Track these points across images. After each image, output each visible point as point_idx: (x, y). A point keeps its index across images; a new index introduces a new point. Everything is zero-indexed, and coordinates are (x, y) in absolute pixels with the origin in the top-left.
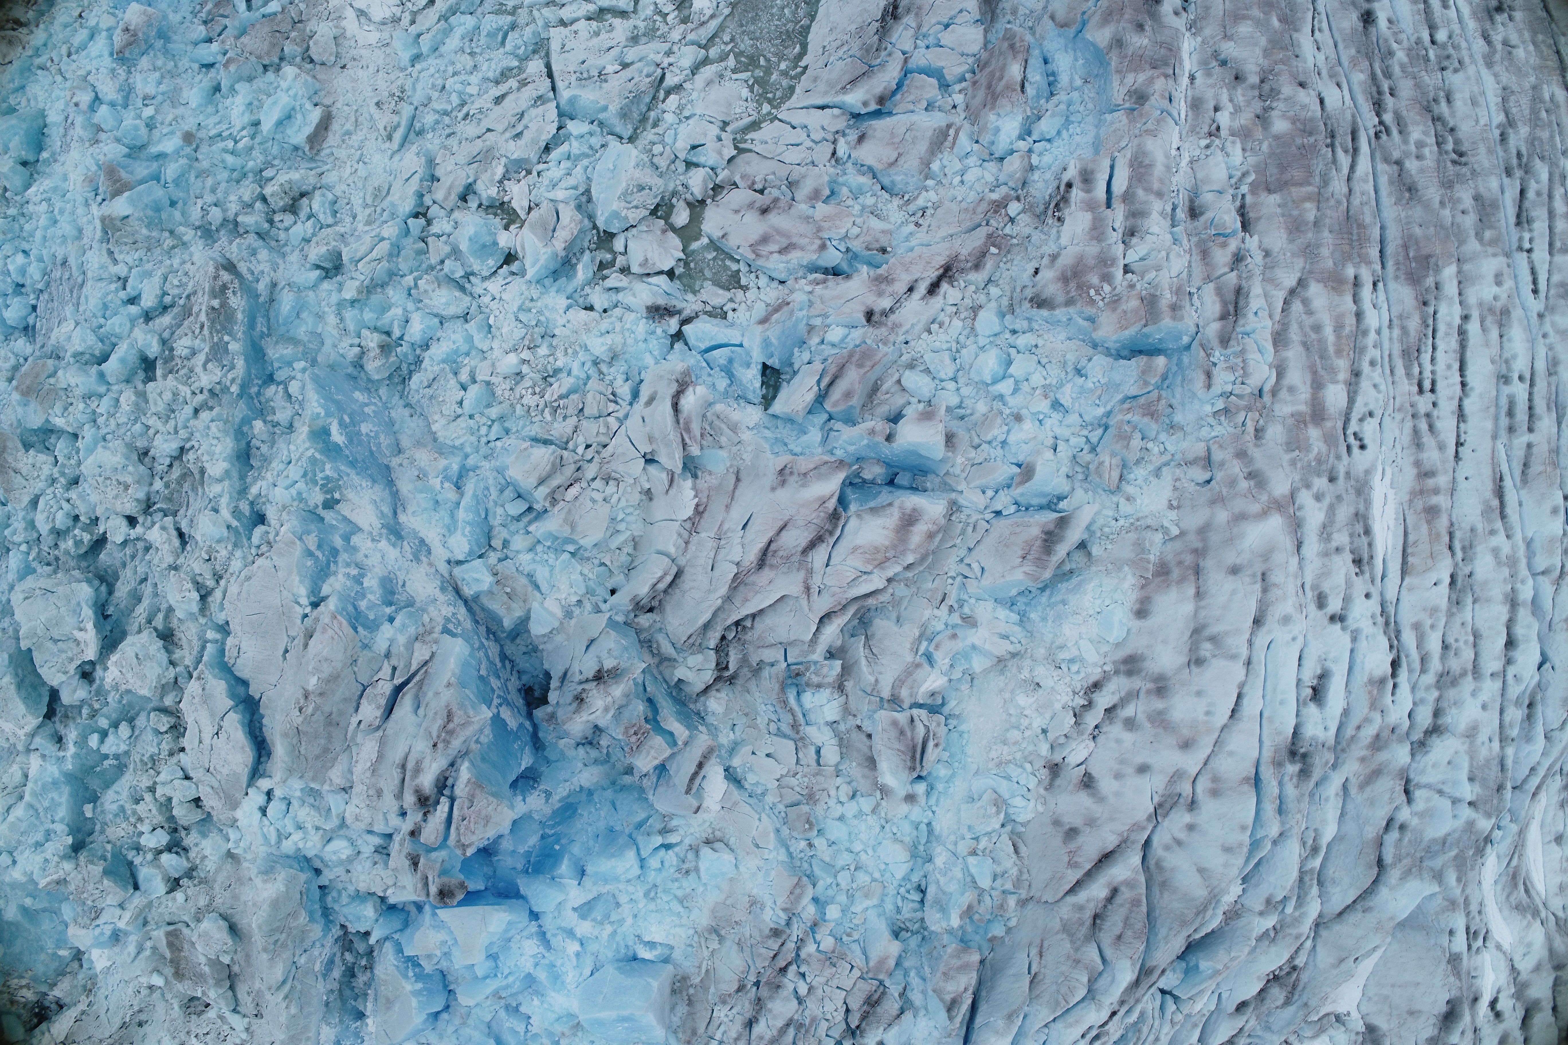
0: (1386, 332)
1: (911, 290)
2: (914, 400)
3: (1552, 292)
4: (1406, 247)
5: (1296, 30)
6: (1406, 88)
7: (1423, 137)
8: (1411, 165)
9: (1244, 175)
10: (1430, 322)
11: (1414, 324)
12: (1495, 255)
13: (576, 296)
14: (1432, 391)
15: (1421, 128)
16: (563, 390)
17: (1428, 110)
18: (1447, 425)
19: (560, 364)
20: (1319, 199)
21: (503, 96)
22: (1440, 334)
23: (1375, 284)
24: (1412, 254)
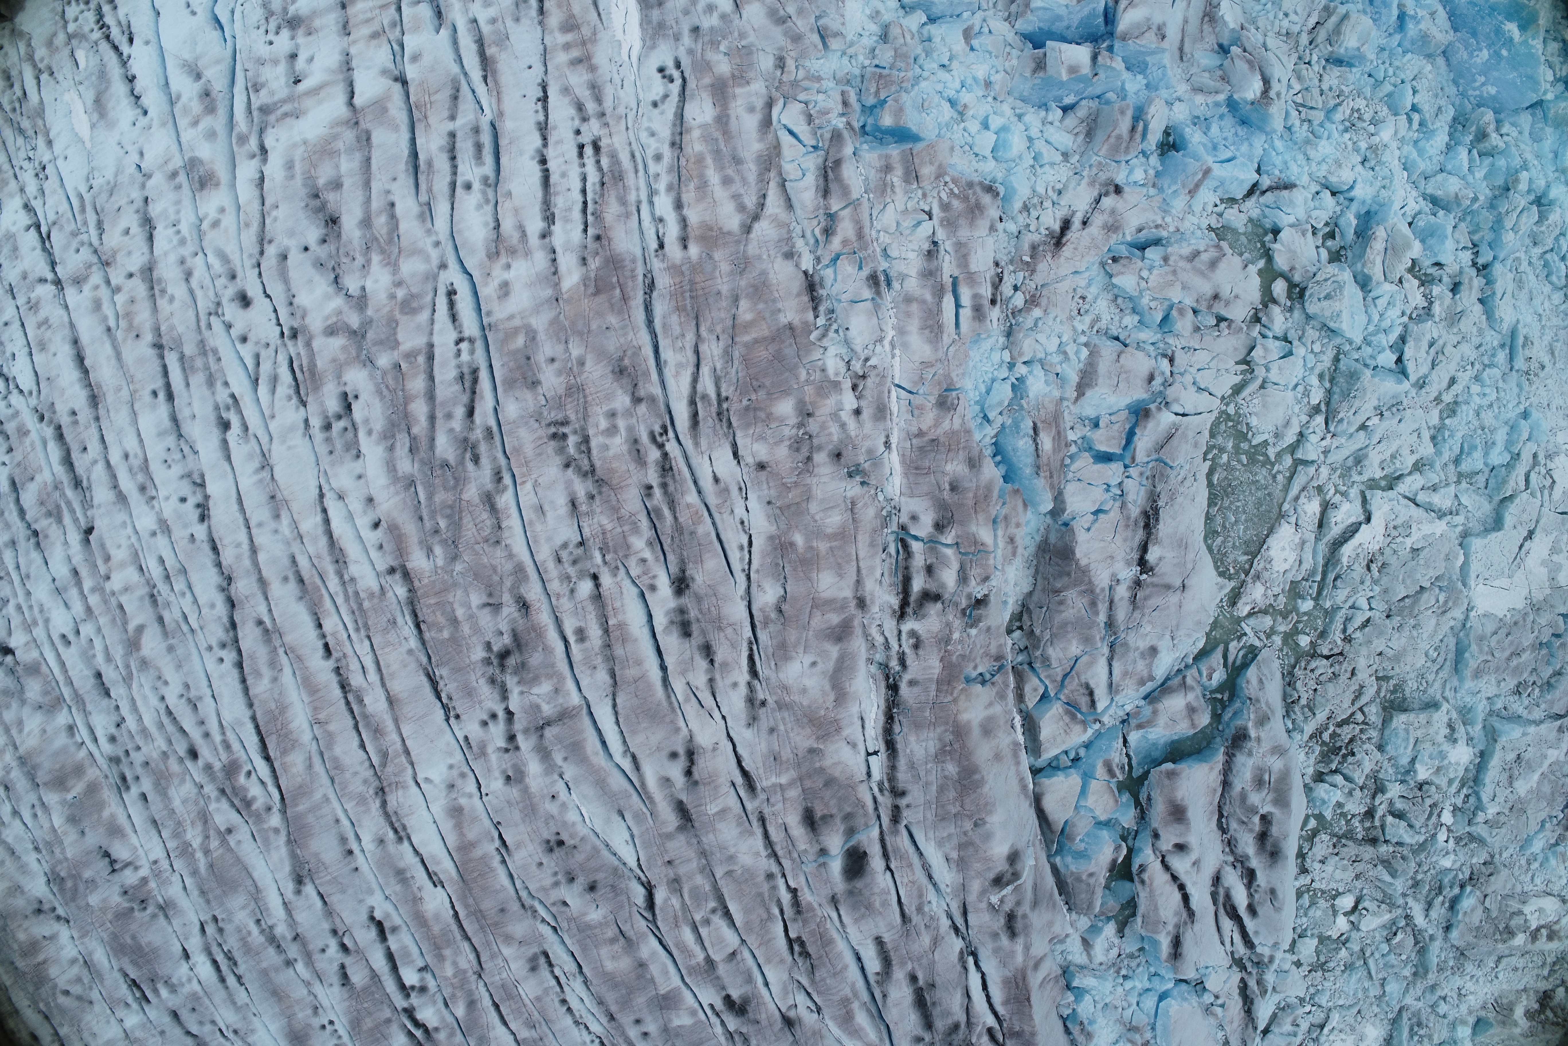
0: (644, 197)
1: (1085, 223)
2: (1057, 124)
3: (429, 298)
4: (625, 299)
5: (771, 538)
6: (632, 501)
7: (608, 441)
8: (622, 400)
9: (824, 336)
10: (590, 218)
11: (612, 210)
12: (511, 317)
13: (1346, 203)
14: (581, 148)
15: (611, 453)
16: (1340, 109)
17: (600, 482)
18: (562, 114)
19: (1347, 136)
20: (735, 328)
21: (1449, 386)
23: (661, 246)
24: (618, 291)
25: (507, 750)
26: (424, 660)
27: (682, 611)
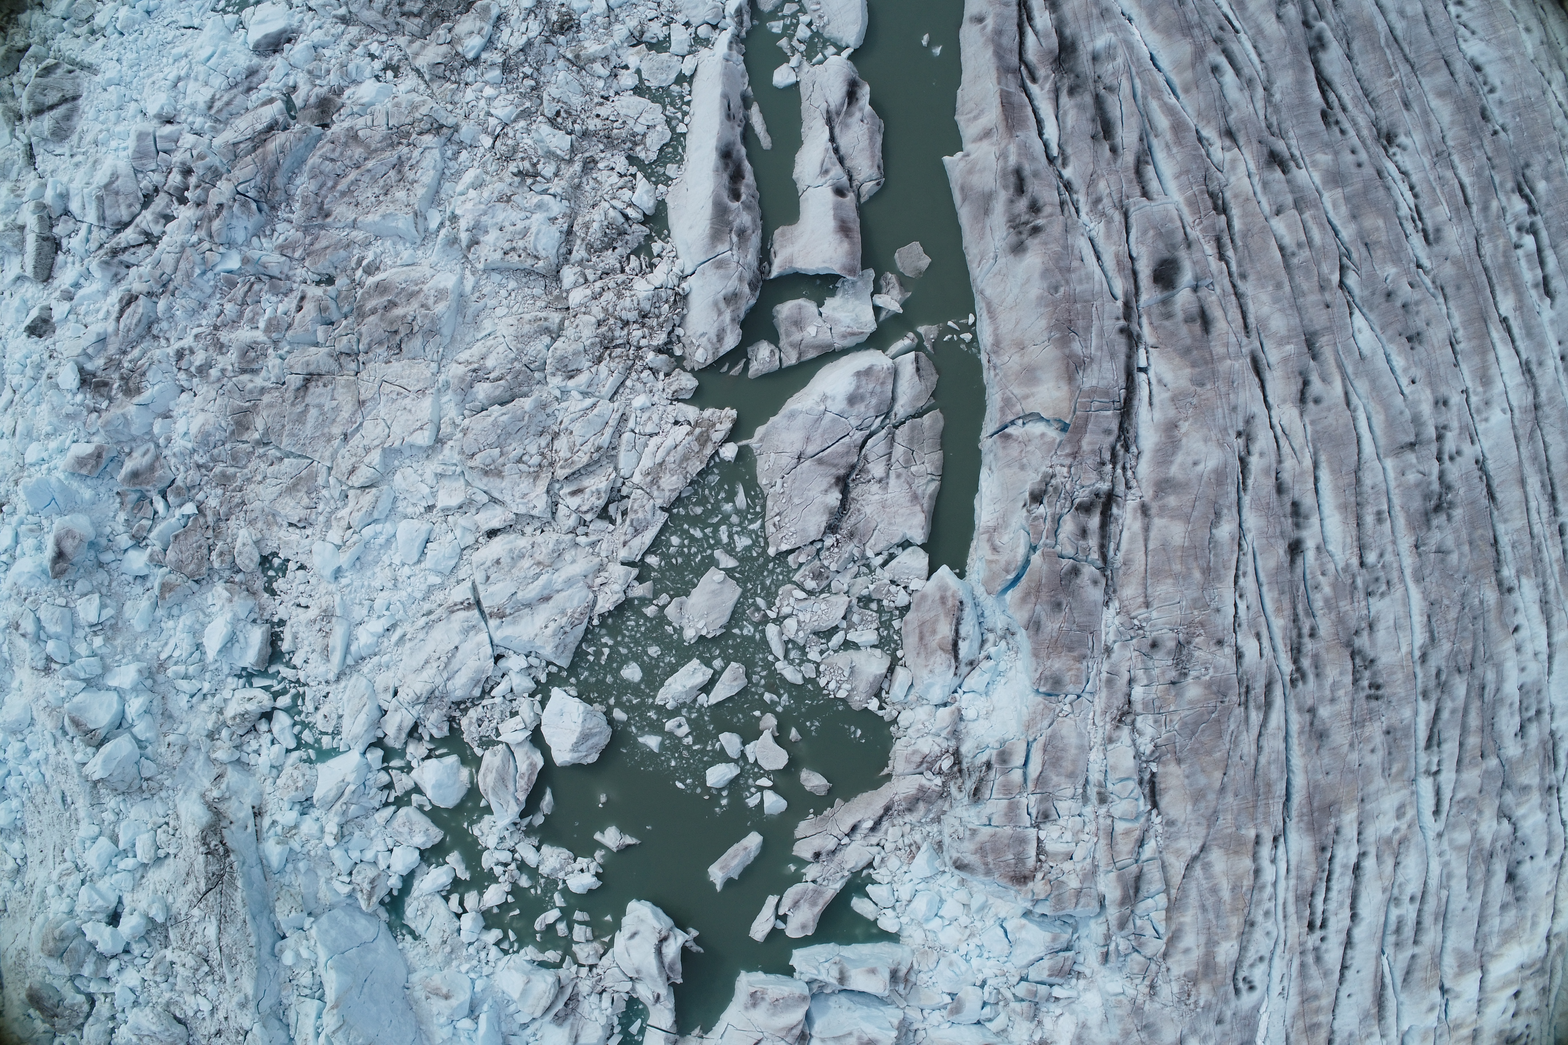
0: (1282, 883)
1: (857, 828)
3: (1454, 810)
4: (1310, 798)
6: (1328, 626)
7: (1339, 679)
8: (1324, 712)
10: (1327, 866)
11: (1310, 872)
12: (1398, 789)
14: (1323, 926)
15: (1338, 668)
17: (1349, 644)
18: (1333, 955)
20: (1226, 766)
22: (1335, 876)
23: (1275, 839)
24: (1315, 804)
25: (1445, 427)
26: (1496, 513)
27: (1297, 526)
